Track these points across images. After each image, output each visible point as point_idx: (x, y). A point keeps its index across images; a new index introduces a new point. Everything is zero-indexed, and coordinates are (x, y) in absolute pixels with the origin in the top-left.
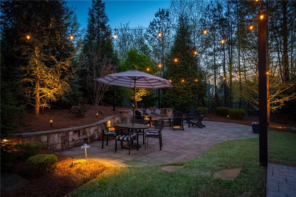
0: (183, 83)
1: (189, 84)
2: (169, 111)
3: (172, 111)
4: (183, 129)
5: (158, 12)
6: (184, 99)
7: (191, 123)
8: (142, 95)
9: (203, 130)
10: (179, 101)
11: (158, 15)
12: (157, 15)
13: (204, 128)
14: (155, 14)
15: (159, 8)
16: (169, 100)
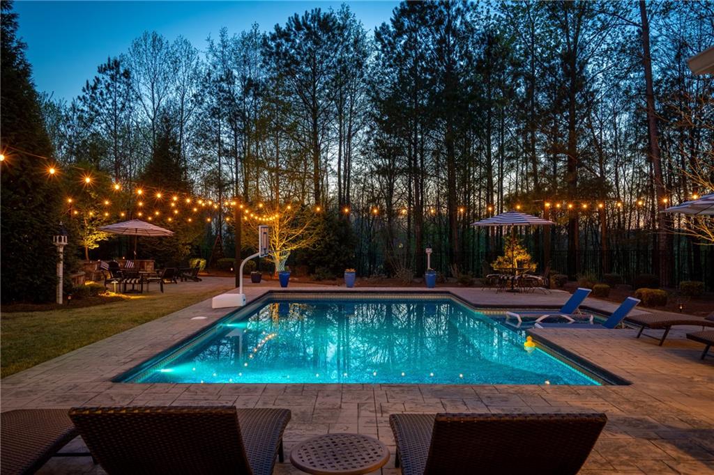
0: (170, 223)
1: (179, 224)
2: (148, 264)
3: (153, 264)
4: (176, 283)
5: (105, 65)
6: (170, 246)
7: (184, 276)
8: (99, 240)
9: (198, 284)
10: (162, 249)
11: (105, 70)
12: (102, 70)
13: (200, 282)
14: (99, 68)
15: (107, 58)
16: (147, 247)
